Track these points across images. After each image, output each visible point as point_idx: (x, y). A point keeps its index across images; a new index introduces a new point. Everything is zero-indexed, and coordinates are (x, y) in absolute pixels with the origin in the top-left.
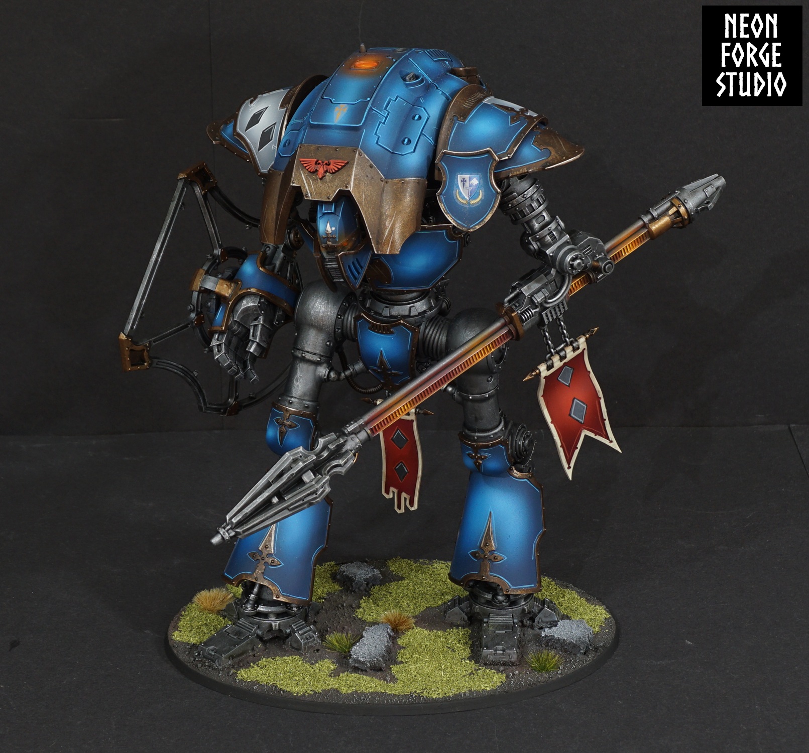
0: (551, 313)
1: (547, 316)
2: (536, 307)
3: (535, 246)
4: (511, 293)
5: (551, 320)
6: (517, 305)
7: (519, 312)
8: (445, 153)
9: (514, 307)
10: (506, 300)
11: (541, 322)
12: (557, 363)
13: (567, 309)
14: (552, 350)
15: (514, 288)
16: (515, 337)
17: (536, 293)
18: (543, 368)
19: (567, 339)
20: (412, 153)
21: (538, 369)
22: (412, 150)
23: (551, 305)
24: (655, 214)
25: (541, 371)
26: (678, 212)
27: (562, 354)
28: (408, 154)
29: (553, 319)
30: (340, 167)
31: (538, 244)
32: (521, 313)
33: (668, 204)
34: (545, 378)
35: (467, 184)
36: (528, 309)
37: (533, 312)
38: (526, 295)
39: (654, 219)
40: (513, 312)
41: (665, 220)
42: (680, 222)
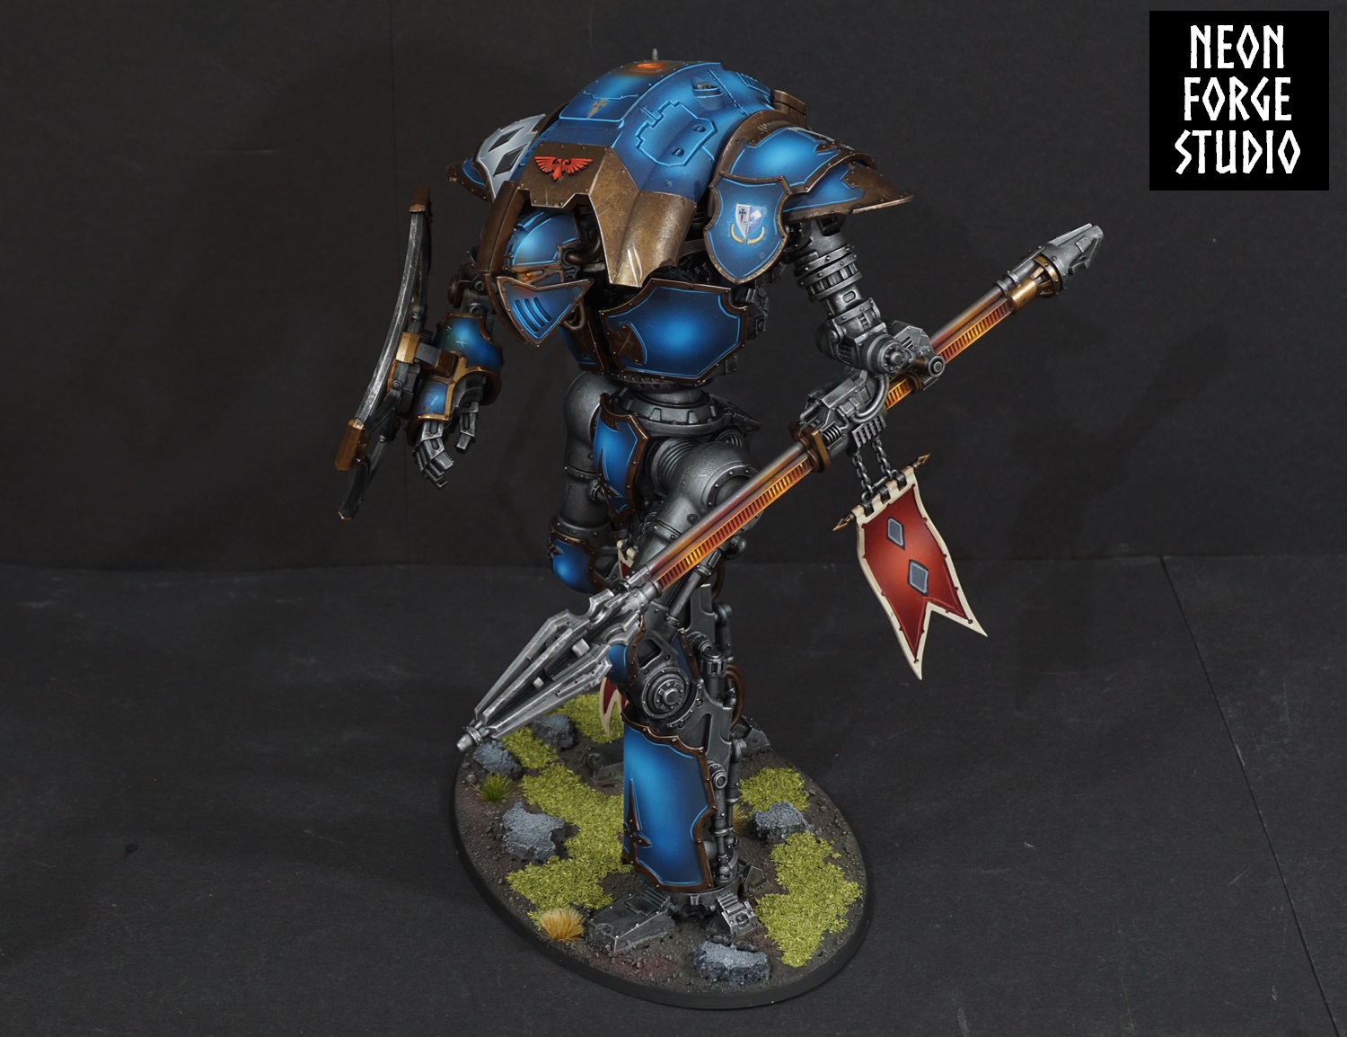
0: (864, 432)
1: (859, 436)
2: (844, 424)
4: (809, 406)
5: (864, 441)
6: (818, 422)
7: (821, 430)
8: (723, 175)
9: (813, 425)
10: (802, 416)
11: (851, 446)
12: (879, 506)
13: (884, 425)
14: (869, 487)
15: (812, 400)
16: (819, 467)
17: (843, 404)
18: (858, 512)
19: (889, 471)
20: (682, 166)
21: (852, 513)
22: (684, 163)
23: (863, 420)
24: (1015, 278)
25: (857, 515)
26: (1045, 273)
27: (883, 492)
28: (676, 166)
29: (867, 440)
30: (582, 167)
31: (845, 330)
32: (824, 432)
33: (1032, 265)
34: (864, 526)
35: (747, 217)
36: (833, 426)
37: (840, 429)
38: (830, 407)
39: (1014, 287)
40: (814, 430)
41: (1031, 285)
42: (1049, 287)
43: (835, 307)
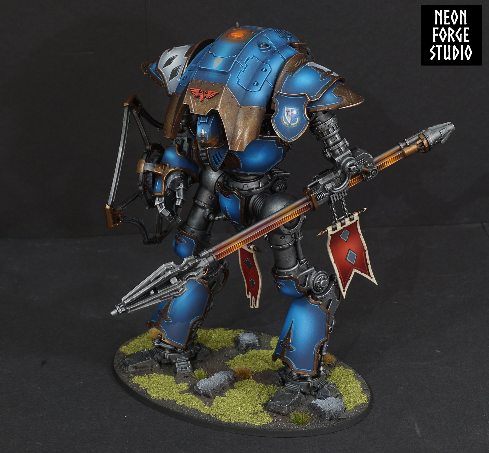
0: (336, 197)
1: (333, 198)
2: (327, 192)
3: (329, 155)
4: (313, 182)
5: (336, 201)
6: (315, 189)
7: (316, 194)
8: (278, 93)
9: (313, 191)
10: (309, 186)
11: (329, 202)
12: (339, 227)
13: (346, 195)
14: (336, 219)
15: (315, 179)
16: (313, 208)
17: (327, 184)
18: (330, 229)
20: (258, 91)
21: (326, 229)
22: (259, 90)
23: (336, 192)
24: (408, 142)
25: (328, 231)
26: (422, 143)
27: (343, 222)
28: (256, 91)
30: (213, 95)
31: (331, 154)
32: (317, 195)
33: (417, 138)
34: (331, 235)
35: (290, 113)
36: (322, 192)
37: (324, 195)
38: (321, 184)
39: (407, 146)
40: (312, 193)
41: (414, 147)
42: (423, 149)
43: (328, 144)
